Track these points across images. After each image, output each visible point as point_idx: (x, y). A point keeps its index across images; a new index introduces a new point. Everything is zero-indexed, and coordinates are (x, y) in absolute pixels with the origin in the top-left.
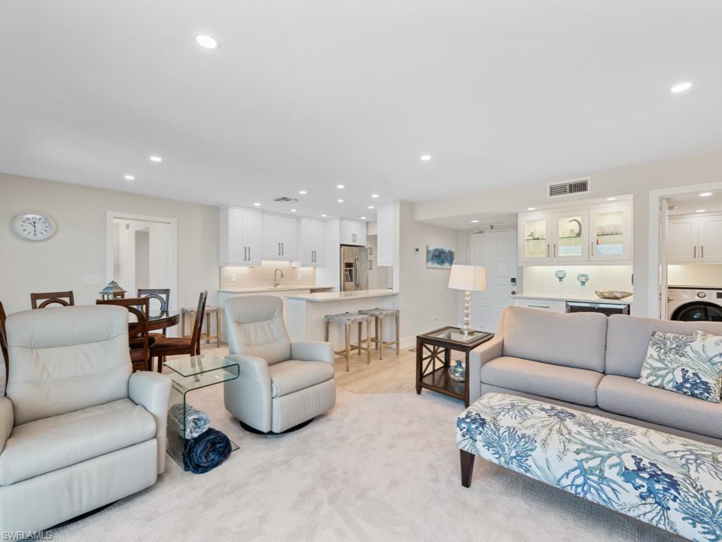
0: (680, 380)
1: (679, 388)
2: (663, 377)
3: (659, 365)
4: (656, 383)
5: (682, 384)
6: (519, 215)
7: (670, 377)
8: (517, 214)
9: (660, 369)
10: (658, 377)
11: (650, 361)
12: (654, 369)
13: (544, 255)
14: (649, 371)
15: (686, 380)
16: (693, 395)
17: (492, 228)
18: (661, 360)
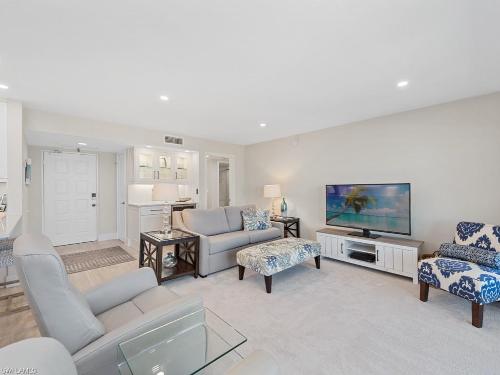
0: (259, 225)
1: (259, 228)
2: (254, 226)
3: (251, 222)
4: (252, 229)
5: (260, 226)
6: (135, 148)
7: (256, 225)
8: (134, 147)
9: (252, 223)
10: (252, 226)
11: (248, 222)
12: (250, 224)
13: (152, 178)
14: (248, 226)
15: (261, 225)
16: (262, 229)
17: (79, 151)
18: (251, 220)
